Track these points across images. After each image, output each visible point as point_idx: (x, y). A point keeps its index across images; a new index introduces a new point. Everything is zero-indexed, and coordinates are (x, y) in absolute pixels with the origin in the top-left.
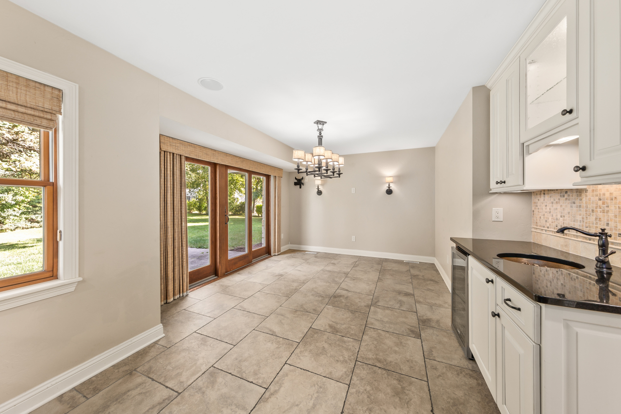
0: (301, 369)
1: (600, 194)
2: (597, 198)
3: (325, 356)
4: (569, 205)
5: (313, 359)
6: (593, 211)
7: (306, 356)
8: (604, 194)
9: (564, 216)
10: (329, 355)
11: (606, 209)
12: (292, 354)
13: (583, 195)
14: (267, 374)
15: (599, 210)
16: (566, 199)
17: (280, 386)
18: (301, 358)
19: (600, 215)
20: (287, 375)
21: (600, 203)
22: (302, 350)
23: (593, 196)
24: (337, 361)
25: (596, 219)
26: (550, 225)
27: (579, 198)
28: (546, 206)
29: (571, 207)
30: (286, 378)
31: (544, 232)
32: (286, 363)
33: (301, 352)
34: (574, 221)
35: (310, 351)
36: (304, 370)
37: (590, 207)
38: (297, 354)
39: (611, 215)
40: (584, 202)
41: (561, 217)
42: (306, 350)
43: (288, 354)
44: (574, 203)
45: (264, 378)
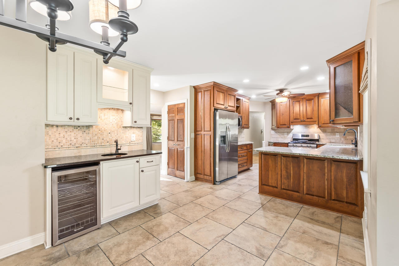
0: (200, 245)
1: (100, 128)
2: (98, 130)
3: (179, 249)
4: (82, 133)
5: (189, 249)
6: (96, 135)
7: (192, 252)
8: (101, 129)
9: (77, 138)
10: (176, 249)
11: (102, 134)
12: (202, 256)
13: (91, 128)
14: (223, 247)
15: (99, 134)
16: (79, 130)
17: (215, 239)
18: (196, 251)
19: (100, 136)
20: (210, 243)
21: (100, 132)
22: (193, 258)
23: (96, 129)
24: (173, 244)
25: (98, 138)
26: (64, 144)
27: (88, 130)
28: (59, 133)
29: (83, 133)
30: (211, 242)
31: (58, 149)
32: (209, 250)
33: (195, 256)
34: (85, 140)
35: (188, 255)
36: (198, 244)
37: (95, 133)
38: (198, 255)
39: (104, 136)
40: (91, 131)
41: (75, 139)
42: (190, 256)
43: (205, 257)
44: (85, 132)
45: (225, 245)
